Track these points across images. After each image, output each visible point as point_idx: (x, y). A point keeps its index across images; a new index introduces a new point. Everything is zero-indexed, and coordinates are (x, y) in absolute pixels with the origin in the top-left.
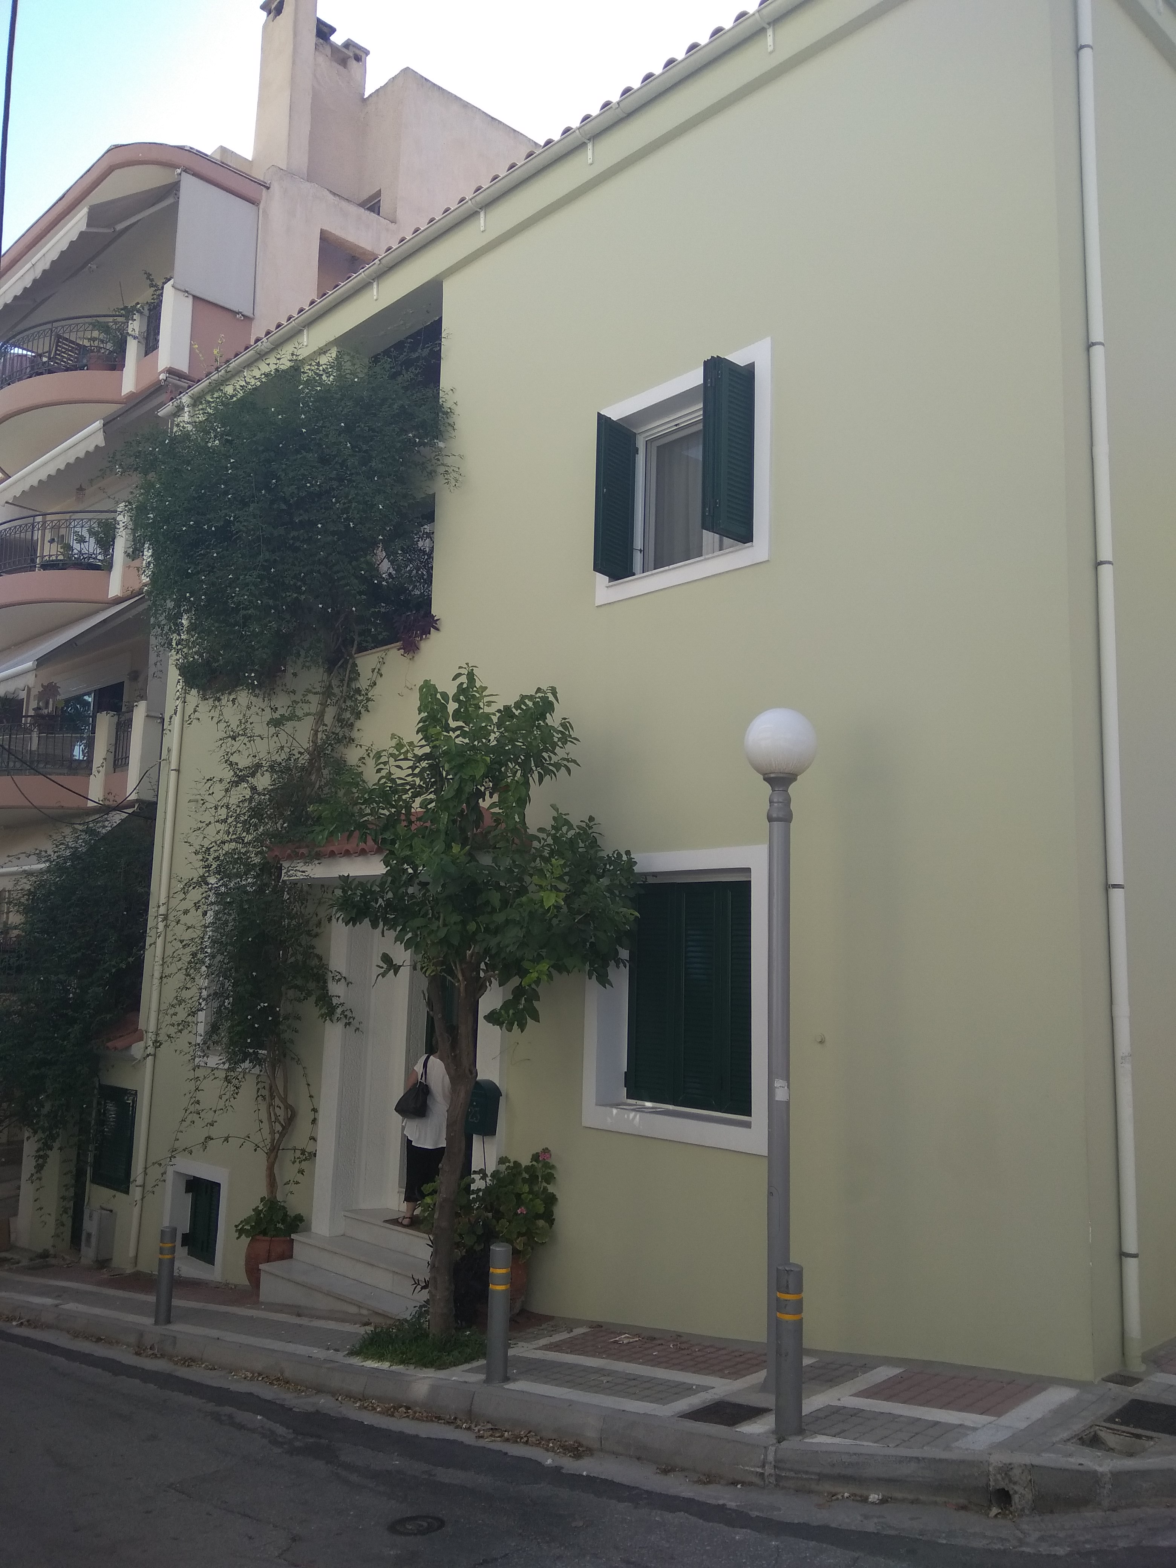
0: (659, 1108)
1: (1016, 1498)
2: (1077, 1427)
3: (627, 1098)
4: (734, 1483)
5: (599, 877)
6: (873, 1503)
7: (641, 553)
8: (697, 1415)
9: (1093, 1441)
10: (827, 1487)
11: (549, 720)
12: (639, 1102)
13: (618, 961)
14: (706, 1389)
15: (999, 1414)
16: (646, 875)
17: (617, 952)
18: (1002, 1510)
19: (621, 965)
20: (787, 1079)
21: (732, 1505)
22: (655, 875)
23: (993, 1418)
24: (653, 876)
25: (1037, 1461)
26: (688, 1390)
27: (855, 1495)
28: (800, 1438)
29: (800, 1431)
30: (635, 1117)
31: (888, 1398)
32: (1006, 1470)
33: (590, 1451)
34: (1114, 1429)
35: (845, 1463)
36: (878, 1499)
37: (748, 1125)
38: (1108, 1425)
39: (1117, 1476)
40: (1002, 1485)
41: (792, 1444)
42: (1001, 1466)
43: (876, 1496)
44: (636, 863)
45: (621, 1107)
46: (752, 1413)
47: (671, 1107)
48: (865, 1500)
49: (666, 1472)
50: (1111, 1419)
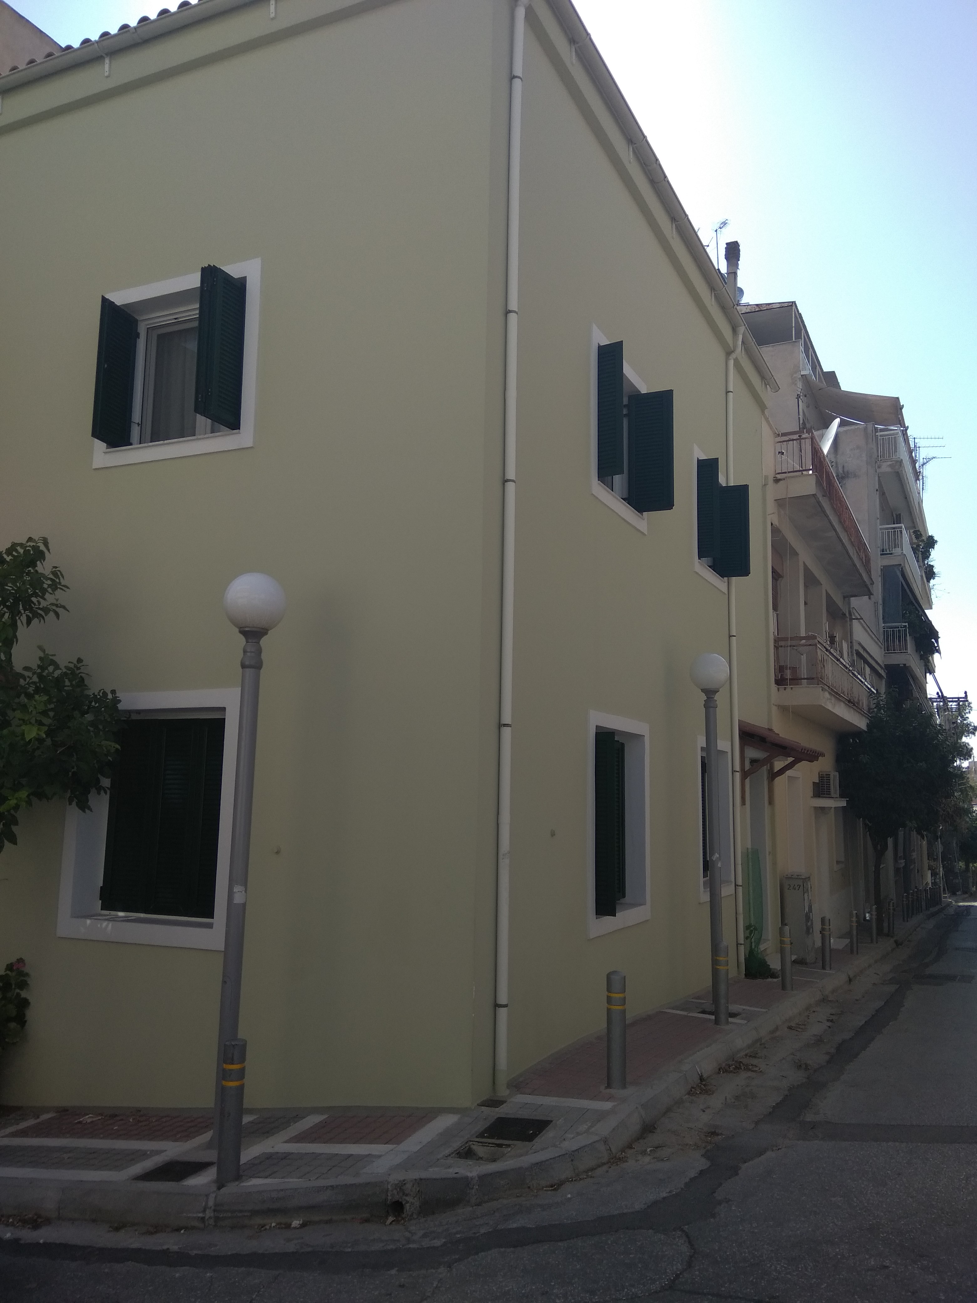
0: (131, 917)
1: (407, 1206)
2: (456, 1144)
3: (101, 910)
4: (178, 1230)
5: (83, 713)
6: (295, 1228)
7: (138, 426)
8: (148, 1176)
9: (467, 1154)
10: (258, 1221)
11: (39, 568)
12: (113, 913)
13: (100, 789)
14: (158, 1152)
15: (398, 1143)
16: (130, 712)
17: (98, 781)
18: (396, 1217)
19: (102, 792)
20: (245, 884)
21: (175, 1248)
22: (139, 712)
23: (395, 1146)
24: (137, 713)
25: (424, 1175)
26: (143, 1155)
27: (280, 1224)
28: (237, 1183)
29: (238, 1178)
30: (107, 926)
31: (313, 1141)
32: (400, 1186)
33: (48, 1221)
34: (481, 1142)
35: (273, 1198)
36: (299, 1224)
37: (210, 926)
38: (477, 1140)
39: (482, 1178)
40: (397, 1198)
41: (231, 1188)
42: (397, 1182)
43: (298, 1222)
44: (120, 701)
45: (95, 918)
46: (197, 1167)
47: (142, 915)
48: (288, 1226)
49: (117, 1229)
50: (481, 1135)
